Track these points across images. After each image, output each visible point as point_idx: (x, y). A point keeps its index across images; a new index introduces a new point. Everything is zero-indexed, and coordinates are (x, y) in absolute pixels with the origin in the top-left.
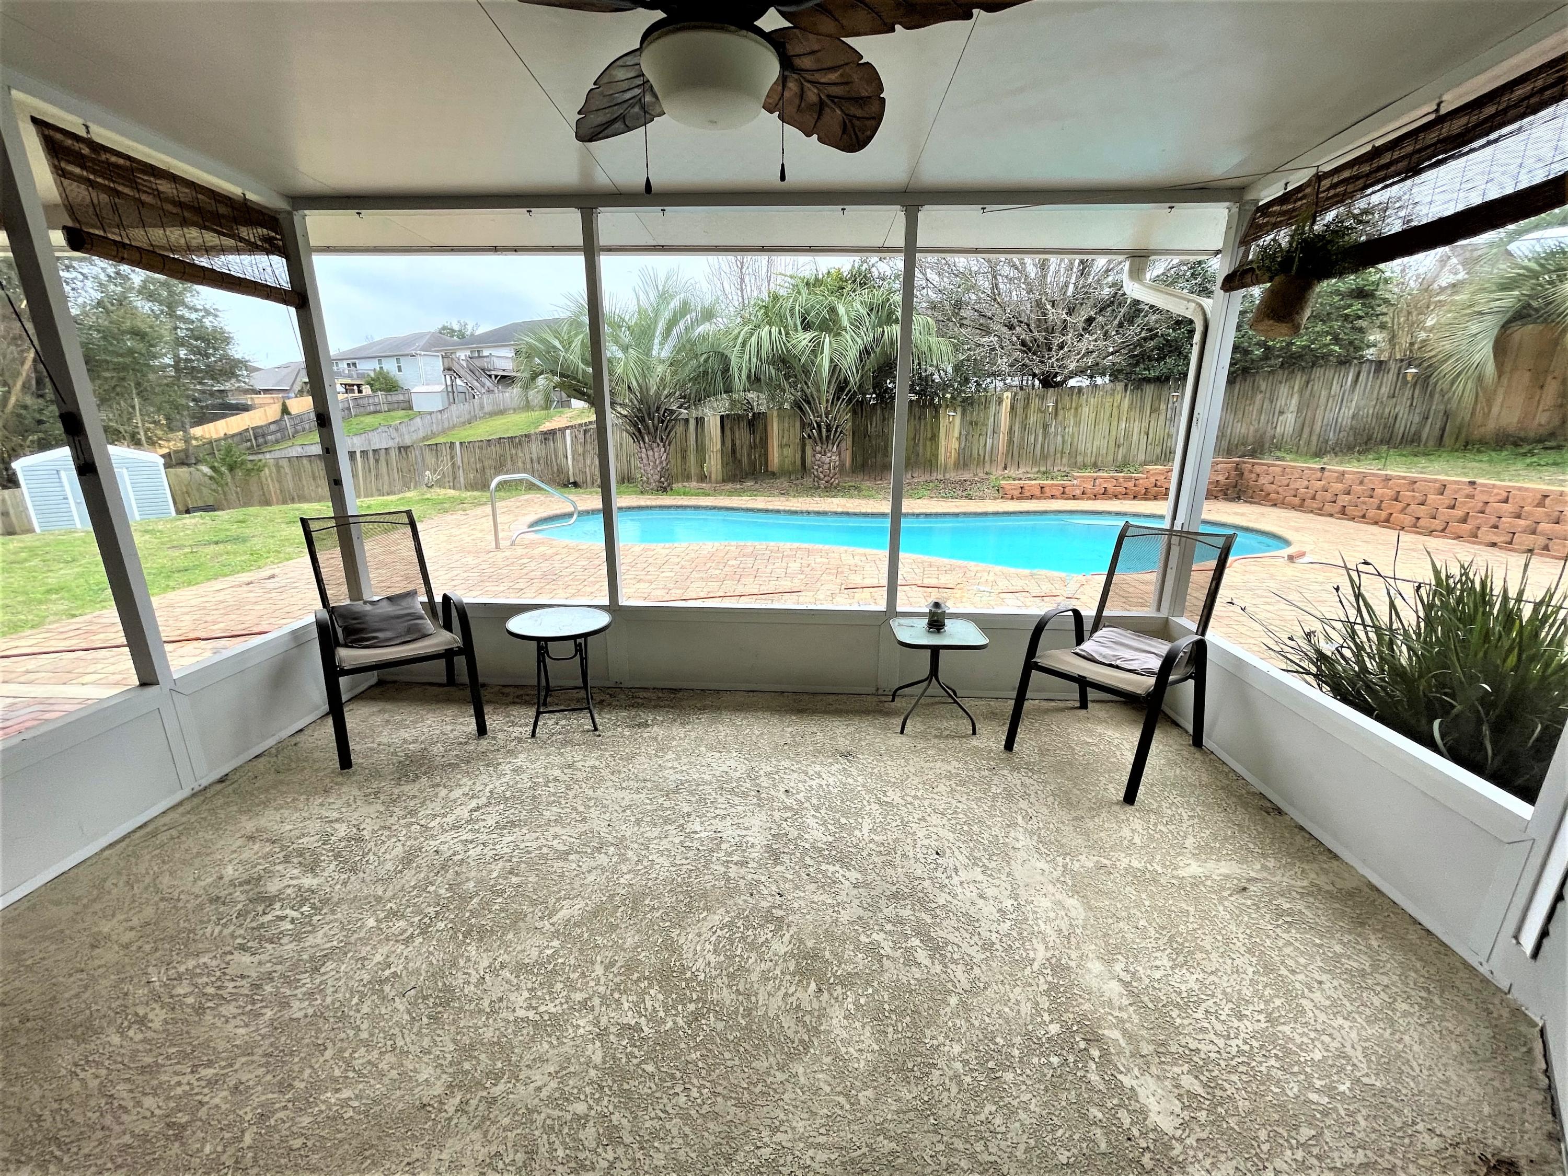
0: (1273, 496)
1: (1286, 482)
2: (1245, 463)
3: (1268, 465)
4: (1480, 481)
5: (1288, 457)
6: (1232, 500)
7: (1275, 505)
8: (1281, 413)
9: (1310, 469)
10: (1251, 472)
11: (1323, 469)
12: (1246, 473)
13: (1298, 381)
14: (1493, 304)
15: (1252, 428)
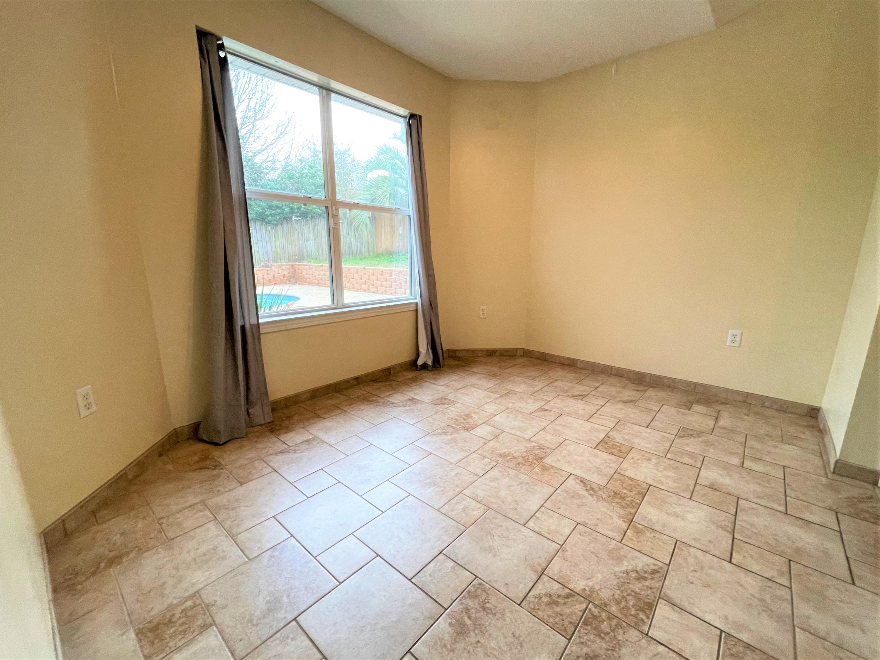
0: (308, 280)
1: (311, 273)
2: (295, 265)
3: (304, 265)
4: (366, 267)
5: (313, 261)
6: (294, 284)
7: (309, 284)
8: (308, 240)
9: (318, 266)
10: (298, 269)
11: (322, 266)
12: (297, 270)
13: (311, 224)
14: (365, 196)
15: (297, 248)
